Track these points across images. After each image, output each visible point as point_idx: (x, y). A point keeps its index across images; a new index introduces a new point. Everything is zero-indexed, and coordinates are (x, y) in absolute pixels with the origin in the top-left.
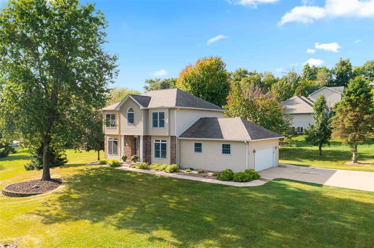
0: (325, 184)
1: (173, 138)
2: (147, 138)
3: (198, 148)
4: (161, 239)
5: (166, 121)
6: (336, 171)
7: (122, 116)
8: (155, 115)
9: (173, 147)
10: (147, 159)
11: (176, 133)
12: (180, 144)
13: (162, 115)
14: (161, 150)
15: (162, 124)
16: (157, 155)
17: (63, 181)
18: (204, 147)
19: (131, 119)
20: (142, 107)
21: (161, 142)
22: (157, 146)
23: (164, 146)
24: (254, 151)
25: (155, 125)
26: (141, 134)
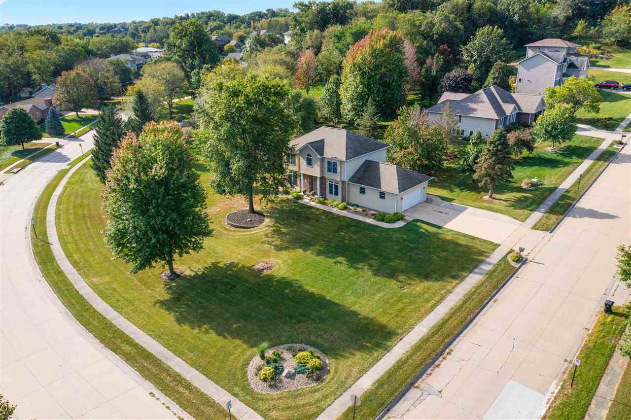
0: (446, 226)
1: (343, 182)
2: (322, 178)
3: (362, 191)
4: (341, 263)
5: (339, 169)
6: (466, 209)
7: (301, 158)
8: (329, 163)
9: (343, 188)
10: (323, 194)
11: (346, 179)
12: (349, 187)
13: (335, 164)
14: (334, 190)
15: (335, 171)
16: (331, 192)
17: (265, 214)
18: (366, 191)
19: (309, 162)
20: (318, 156)
21: (333, 184)
22: (331, 186)
23: (336, 187)
24: (402, 199)
25: (329, 170)
26: (318, 175)
